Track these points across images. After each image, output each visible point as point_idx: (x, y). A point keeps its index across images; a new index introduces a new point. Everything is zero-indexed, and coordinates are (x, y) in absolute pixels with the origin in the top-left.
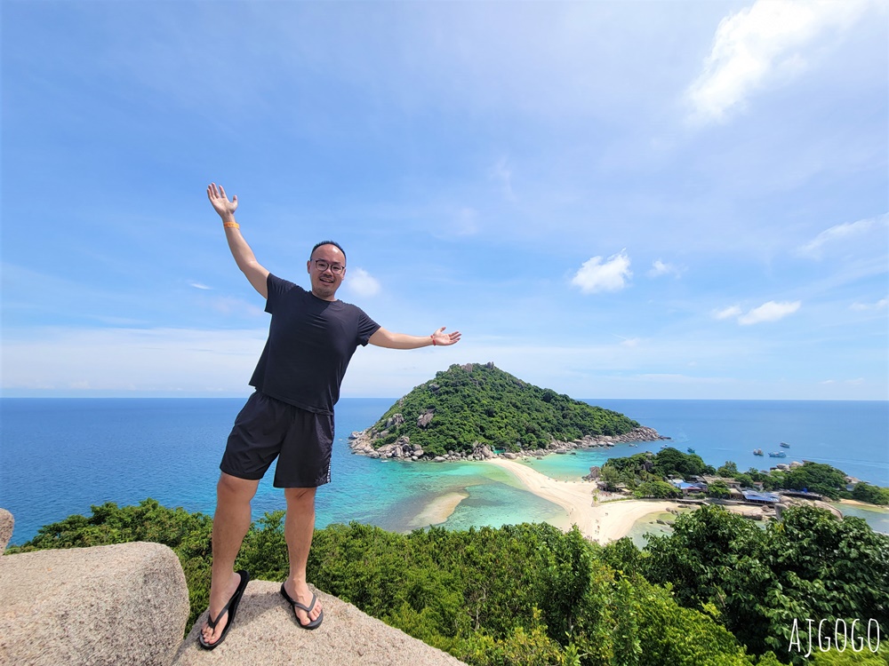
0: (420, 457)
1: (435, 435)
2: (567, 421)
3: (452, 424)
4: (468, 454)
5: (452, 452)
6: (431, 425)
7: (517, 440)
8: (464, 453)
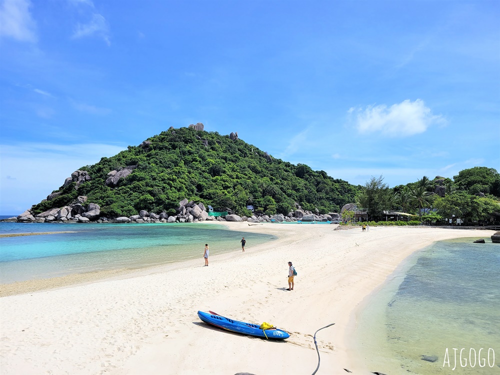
0: (93, 219)
1: (125, 193)
2: (323, 195)
3: (154, 179)
4: (170, 214)
5: (145, 212)
6: (125, 182)
7: (248, 203)
8: (164, 214)
